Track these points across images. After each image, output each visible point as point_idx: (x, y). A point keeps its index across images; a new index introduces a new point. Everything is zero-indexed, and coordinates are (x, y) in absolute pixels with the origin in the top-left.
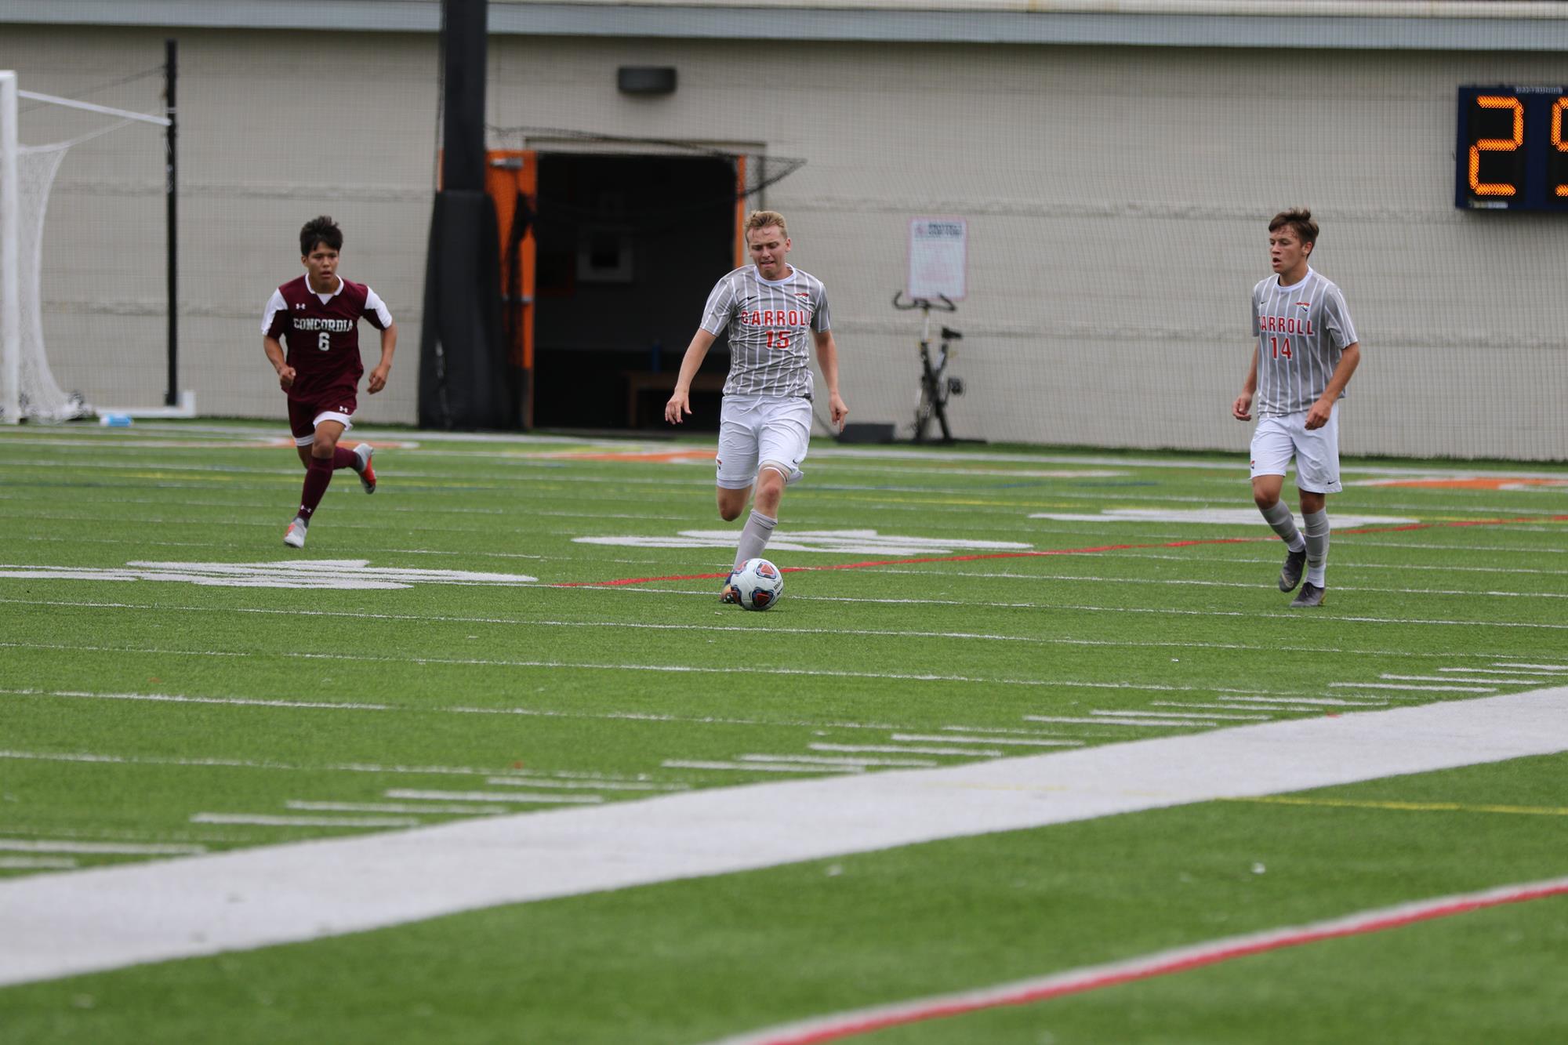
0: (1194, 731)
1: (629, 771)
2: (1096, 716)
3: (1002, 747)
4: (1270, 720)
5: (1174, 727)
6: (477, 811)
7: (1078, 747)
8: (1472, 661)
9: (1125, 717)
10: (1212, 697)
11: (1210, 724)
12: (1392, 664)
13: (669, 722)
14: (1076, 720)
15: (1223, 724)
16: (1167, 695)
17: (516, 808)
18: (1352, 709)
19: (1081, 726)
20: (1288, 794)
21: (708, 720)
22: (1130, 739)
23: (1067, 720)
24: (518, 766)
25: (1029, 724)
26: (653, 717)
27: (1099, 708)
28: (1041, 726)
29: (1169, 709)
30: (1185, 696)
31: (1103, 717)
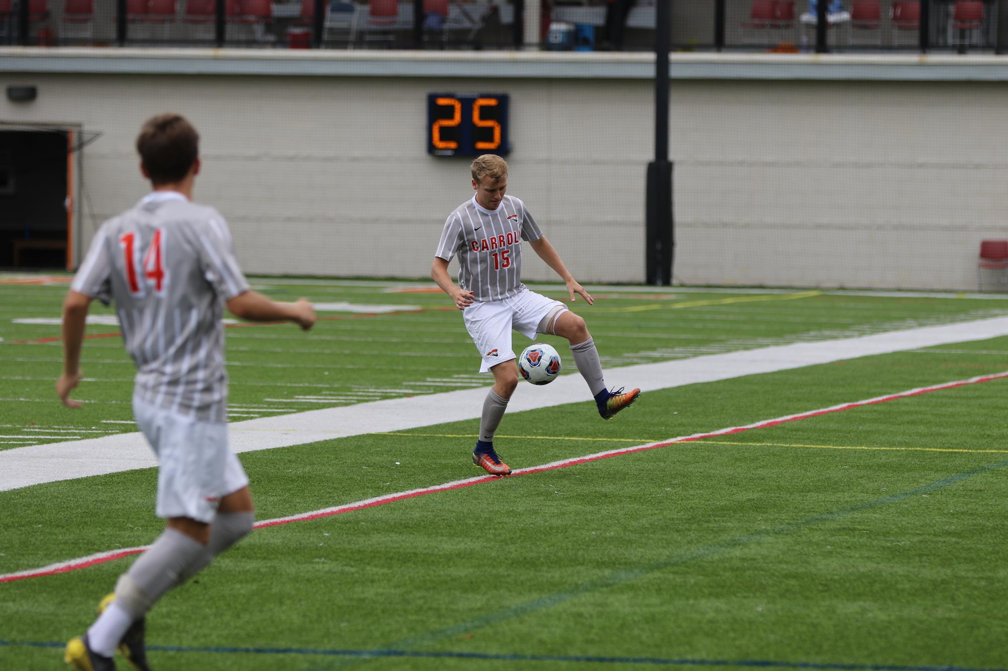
0: (347, 405)
1: (88, 426)
2: (298, 399)
3: (258, 413)
4: (380, 400)
5: (336, 403)
6: (23, 444)
7: (294, 412)
8: (466, 372)
9: (312, 399)
10: (350, 390)
11: (353, 401)
12: (431, 374)
13: (95, 404)
14: (289, 400)
15: (359, 401)
16: (327, 389)
17: (42, 442)
18: (418, 394)
19: (292, 403)
20: (399, 431)
21: (114, 402)
22: (318, 409)
23: (285, 400)
24: (33, 424)
25: (267, 403)
26: (87, 401)
27: (299, 395)
28: (273, 403)
29: (331, 395)
30: (336, 390)
31: (302, 399)
